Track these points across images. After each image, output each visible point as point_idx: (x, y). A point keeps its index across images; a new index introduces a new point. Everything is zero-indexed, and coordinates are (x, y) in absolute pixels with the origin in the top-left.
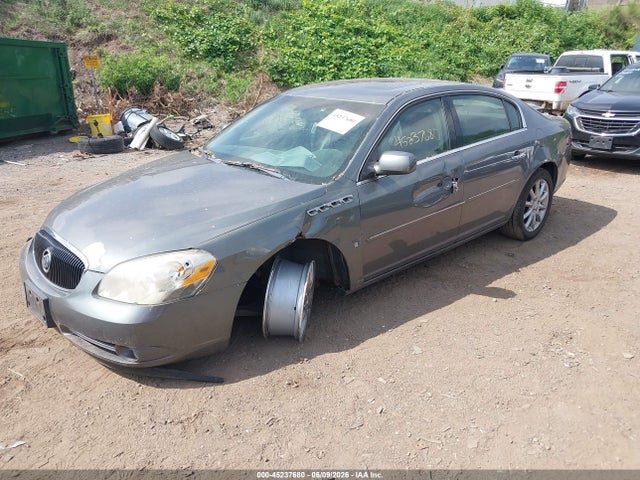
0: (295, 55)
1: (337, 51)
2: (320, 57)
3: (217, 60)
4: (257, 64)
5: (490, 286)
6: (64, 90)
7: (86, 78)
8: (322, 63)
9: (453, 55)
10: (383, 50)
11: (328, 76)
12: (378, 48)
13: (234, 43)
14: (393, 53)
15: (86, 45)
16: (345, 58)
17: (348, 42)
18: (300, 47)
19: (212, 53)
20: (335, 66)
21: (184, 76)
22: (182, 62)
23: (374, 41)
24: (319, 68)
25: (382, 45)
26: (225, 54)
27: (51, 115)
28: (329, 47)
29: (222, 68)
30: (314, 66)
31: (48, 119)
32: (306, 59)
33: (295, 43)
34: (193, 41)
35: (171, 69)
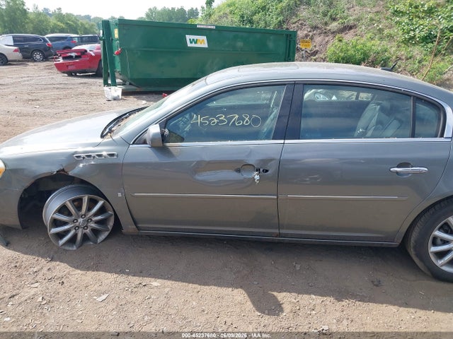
3: (430, 45)
15: (332, 33)
19: (427, 39)
22: (399, 47)
29: (432, 52)
34: (415, 30)
35: (386, 51)
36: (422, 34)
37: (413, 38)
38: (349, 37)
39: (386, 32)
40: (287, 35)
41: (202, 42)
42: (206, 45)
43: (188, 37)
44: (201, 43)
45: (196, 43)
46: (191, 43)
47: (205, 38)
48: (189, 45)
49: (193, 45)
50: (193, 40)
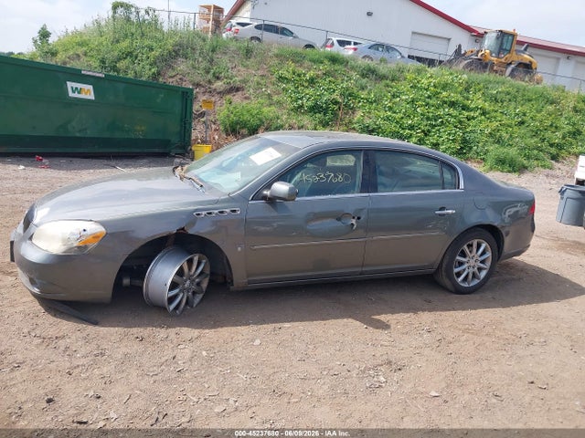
0: (387, 119)
1: (428, 119)
2: (410, 122)
3: (318, 115)
4: (350, 122)
5: (377, 317)
6: (185, 124)
7: (211, 118)
8: (411, 127)
9: (548, 134)
10: (472, 123)
11: (414, 139)
12: (469, 120)
13: (336, 103)
14: (482, 126)
15: (219, 93)
16: (435, 126)
17: (441, 112)
18: (395, 112)
19: (315, 109)
20: (423, 131)
21: (287, 125)
22: (289, 115)
23: (466, 114)
24: (407, 131)
25: (473, 118)
26: (325, 111)
27: (170, 141)
28: (422, 114)
29: (321, 122)
30: (403, 129)
31: (167, 143)
32: (397, 122)
33: (390, 108)
34: (301, 99)
35: (278, 118)
36: (310, 103)
37: (301, 107)
38: (237, 99)
39: (275, 98)
40: (183, 92)
41: (88, 93)
42: (92, 97)
43: (70, 85)
44: (86, 94)
45: (79, 93)
46: (74, 92)
47: (91, 87)
48: (71, 94)
49: (76, 95)
50: (76, 88)
